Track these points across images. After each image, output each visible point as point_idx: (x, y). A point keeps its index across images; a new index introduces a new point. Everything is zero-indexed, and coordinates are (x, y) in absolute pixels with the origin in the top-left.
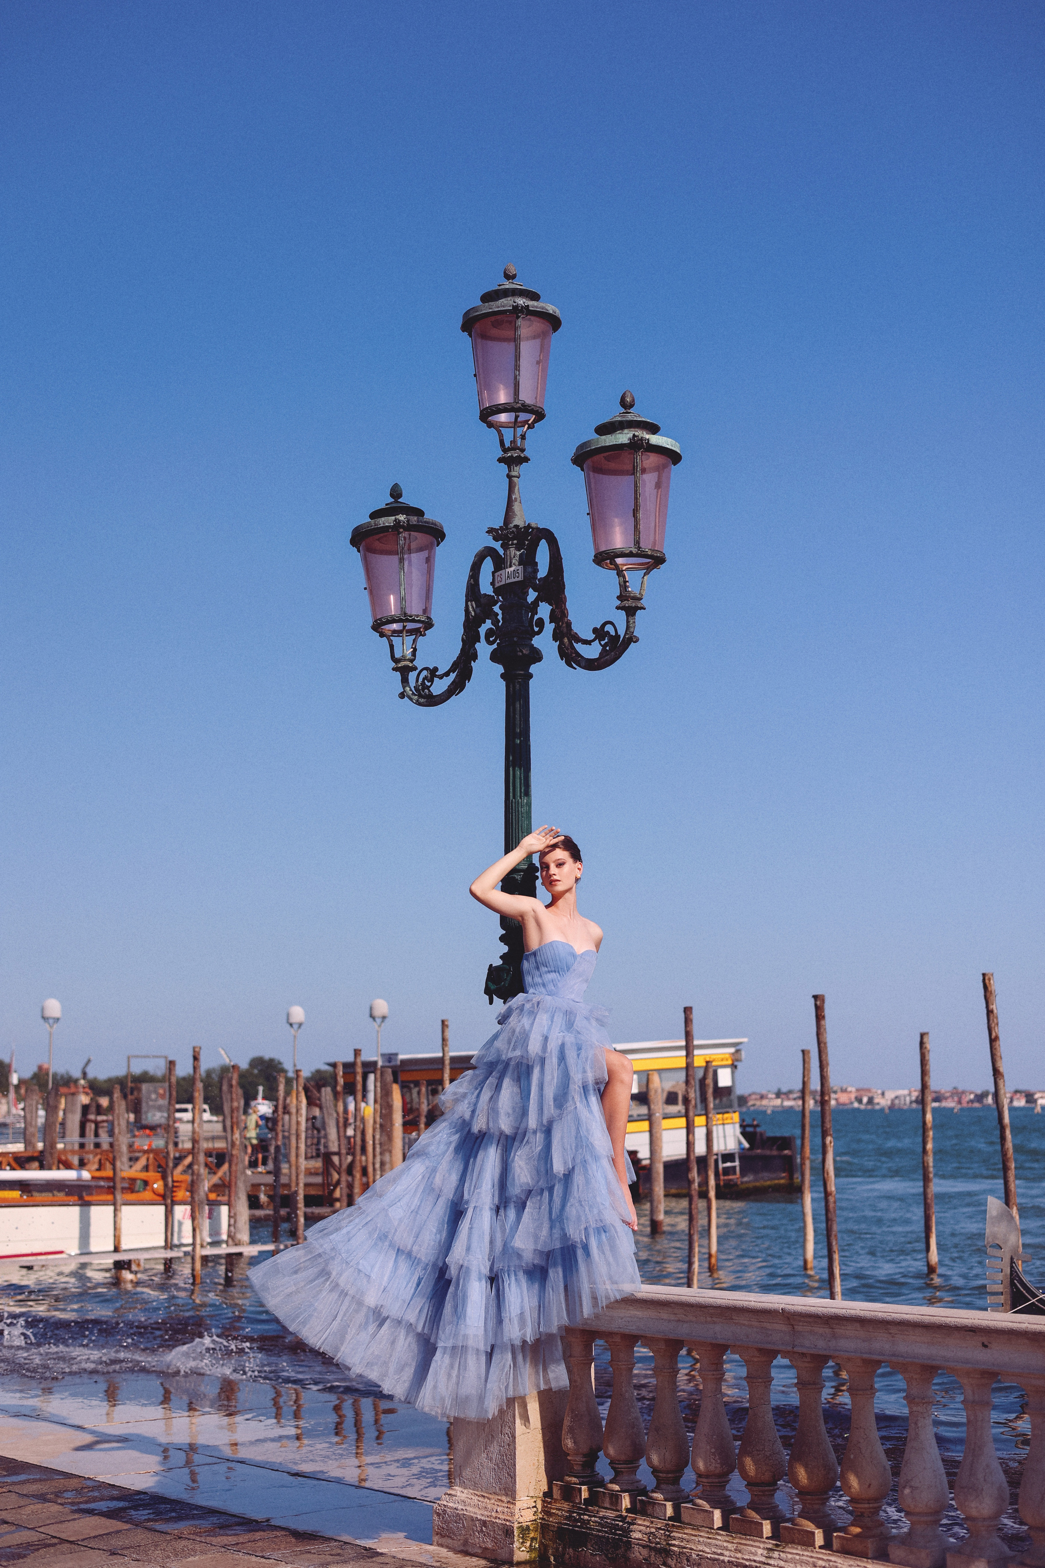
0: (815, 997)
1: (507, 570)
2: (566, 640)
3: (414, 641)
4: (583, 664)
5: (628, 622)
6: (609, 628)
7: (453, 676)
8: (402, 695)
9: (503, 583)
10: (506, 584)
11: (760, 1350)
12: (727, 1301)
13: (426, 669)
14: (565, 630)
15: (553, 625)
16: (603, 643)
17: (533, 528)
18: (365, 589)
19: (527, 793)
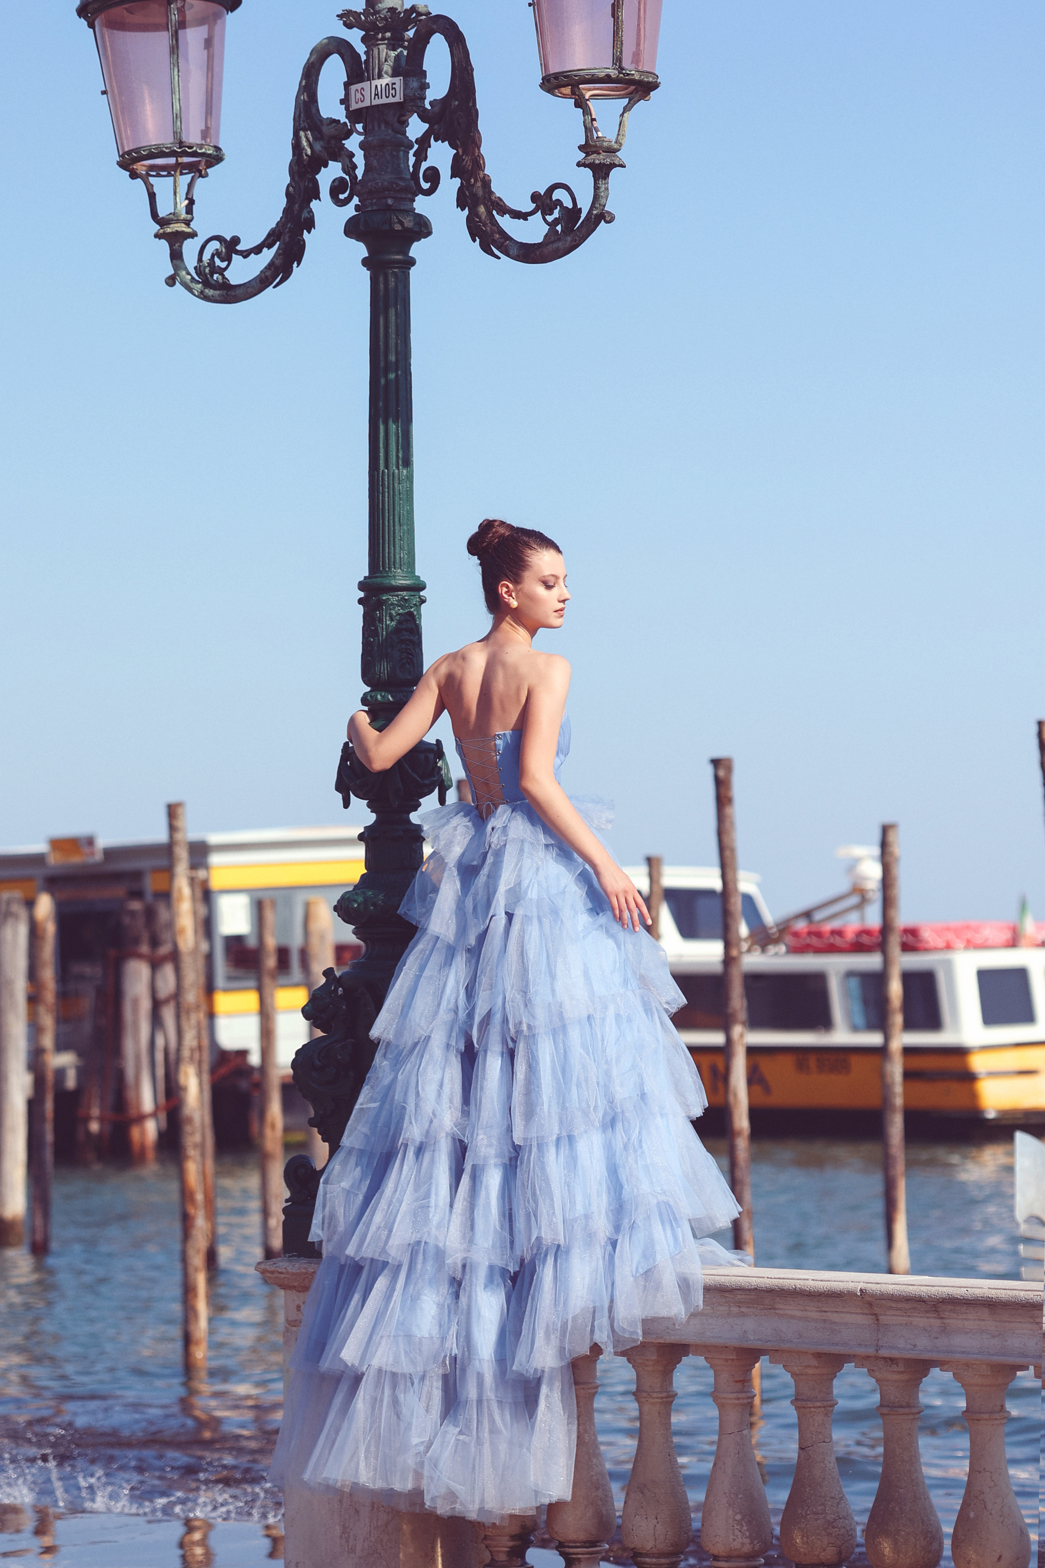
0: (716, 763)
1: (375, 82)
2: (482, 209)
3: (190, 186)
4: (514, 251)
5: (596, 188)
6: (559, 194)
7: (268, 255)
8: (171, 281)
9: (367, 103)
10: (372, 107)
11: (819, 1355)
12: (768, 1281)
13: (217, 238)
14: (480, 193)
15: (457, 182)
16: (550, 218)
17: (419, 14)
18: (104, 93)
19: (407, 462)
